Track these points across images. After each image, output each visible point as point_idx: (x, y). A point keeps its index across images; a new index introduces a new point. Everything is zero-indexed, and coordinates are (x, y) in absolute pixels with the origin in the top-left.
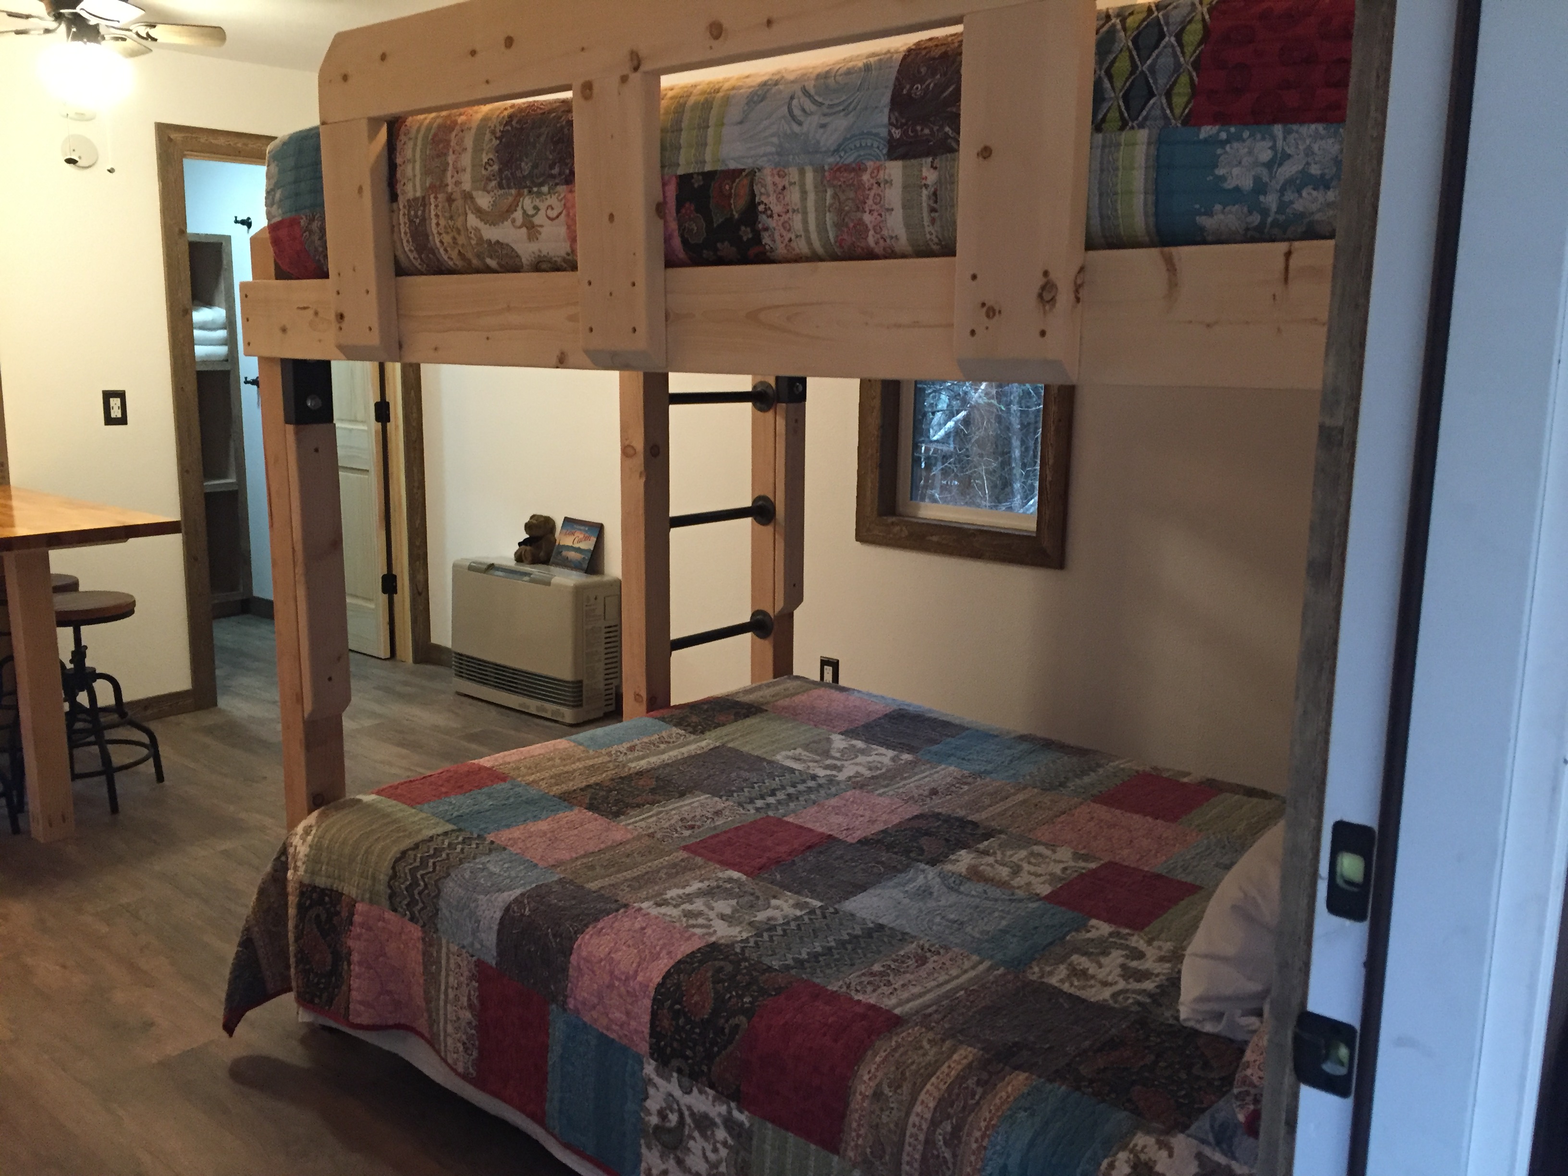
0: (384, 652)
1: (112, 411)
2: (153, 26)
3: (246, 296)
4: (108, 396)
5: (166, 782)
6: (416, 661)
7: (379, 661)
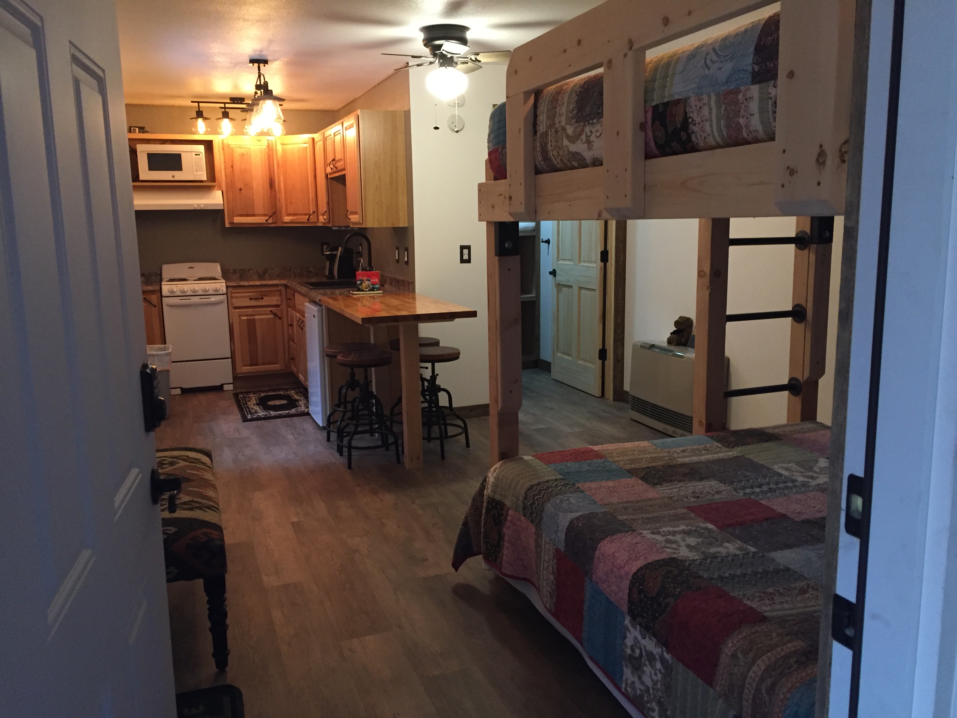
0: (598, 393)
1: (464, 256)
2: (478, 54)
3: (480, 190)
4: (462, 248)
5: (471, 448)
6: (614, 400)
7: (595, 398)
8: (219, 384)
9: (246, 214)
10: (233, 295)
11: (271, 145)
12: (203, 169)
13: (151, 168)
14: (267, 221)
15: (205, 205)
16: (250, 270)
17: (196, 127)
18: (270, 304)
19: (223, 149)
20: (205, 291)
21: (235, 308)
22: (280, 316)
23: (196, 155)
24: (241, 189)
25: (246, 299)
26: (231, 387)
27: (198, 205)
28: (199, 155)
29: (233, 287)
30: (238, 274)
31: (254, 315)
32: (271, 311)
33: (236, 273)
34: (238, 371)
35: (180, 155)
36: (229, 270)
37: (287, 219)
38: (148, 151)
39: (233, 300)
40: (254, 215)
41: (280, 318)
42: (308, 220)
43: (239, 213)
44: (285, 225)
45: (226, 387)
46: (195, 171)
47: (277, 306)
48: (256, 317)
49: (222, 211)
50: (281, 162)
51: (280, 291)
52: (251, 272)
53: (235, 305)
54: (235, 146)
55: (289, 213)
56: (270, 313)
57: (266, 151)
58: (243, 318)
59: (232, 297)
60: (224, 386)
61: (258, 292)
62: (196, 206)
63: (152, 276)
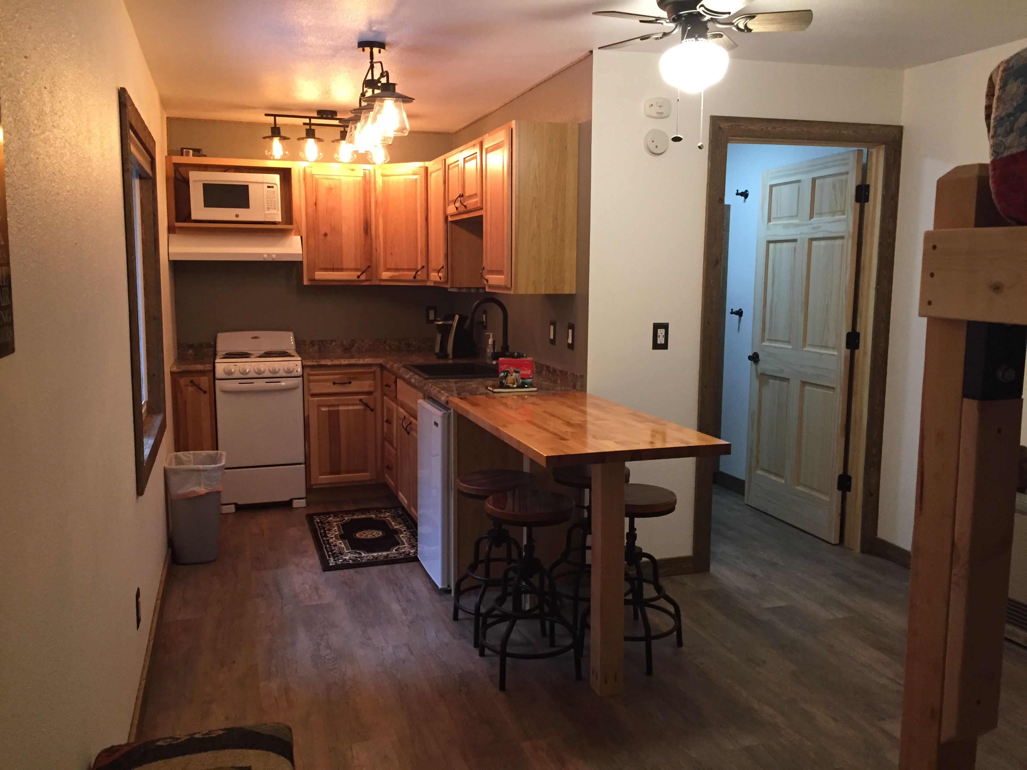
0: (834, 538)
1: (658, 339)
3: (934, 247)
4: (657, 327)
6: (863, 551)
7: (830, 545)
8: (287, 499)
9: (332, 267)
10: (311, 377)
11: (367, 177)
12: (276, 207)
13: (207, 204)
14: (358, 277)
15: (277, 255)
16: (332, 341)
17: (270, 149)
18: (360, 390)
19: (305, 179)
20: (274, 372)
21: (314, 395)
22: (372, 407)
23: (268, 187)
24: (326, 235)
25: (328, 384)
26: (302, 503)
27: (269, 255)
28: (273, 187)
29: (312, 367)
30: (316, 347)
31: (338, 405)
32: (361, 400)
33: (314, 345)
34: (313, 482)
35: (247, 186)
36: (305, 341)
37: (386, 275)
38: (205, 181)
39: (312, 385)
40: (341, 270)
41: (372, 410)
42: (415, 277)
43: (322, 267)
44: (383, 283)
45: (296, 504)
46: (266, 209)
47: (369, 393)
48: (341, 408)
49: (301, 263)
50: (380, 199)
51: (374, 372)
52: (334, 344)
53: (314, 391)
54: (321, 176)
55: (388, 267)
56: (359, 402)
57: (362, 184)
58: (323, 409)
59: (309, 381)
60: (294, 501)
61: (346, 373)
62: (265, 256)
63: (204, 348)
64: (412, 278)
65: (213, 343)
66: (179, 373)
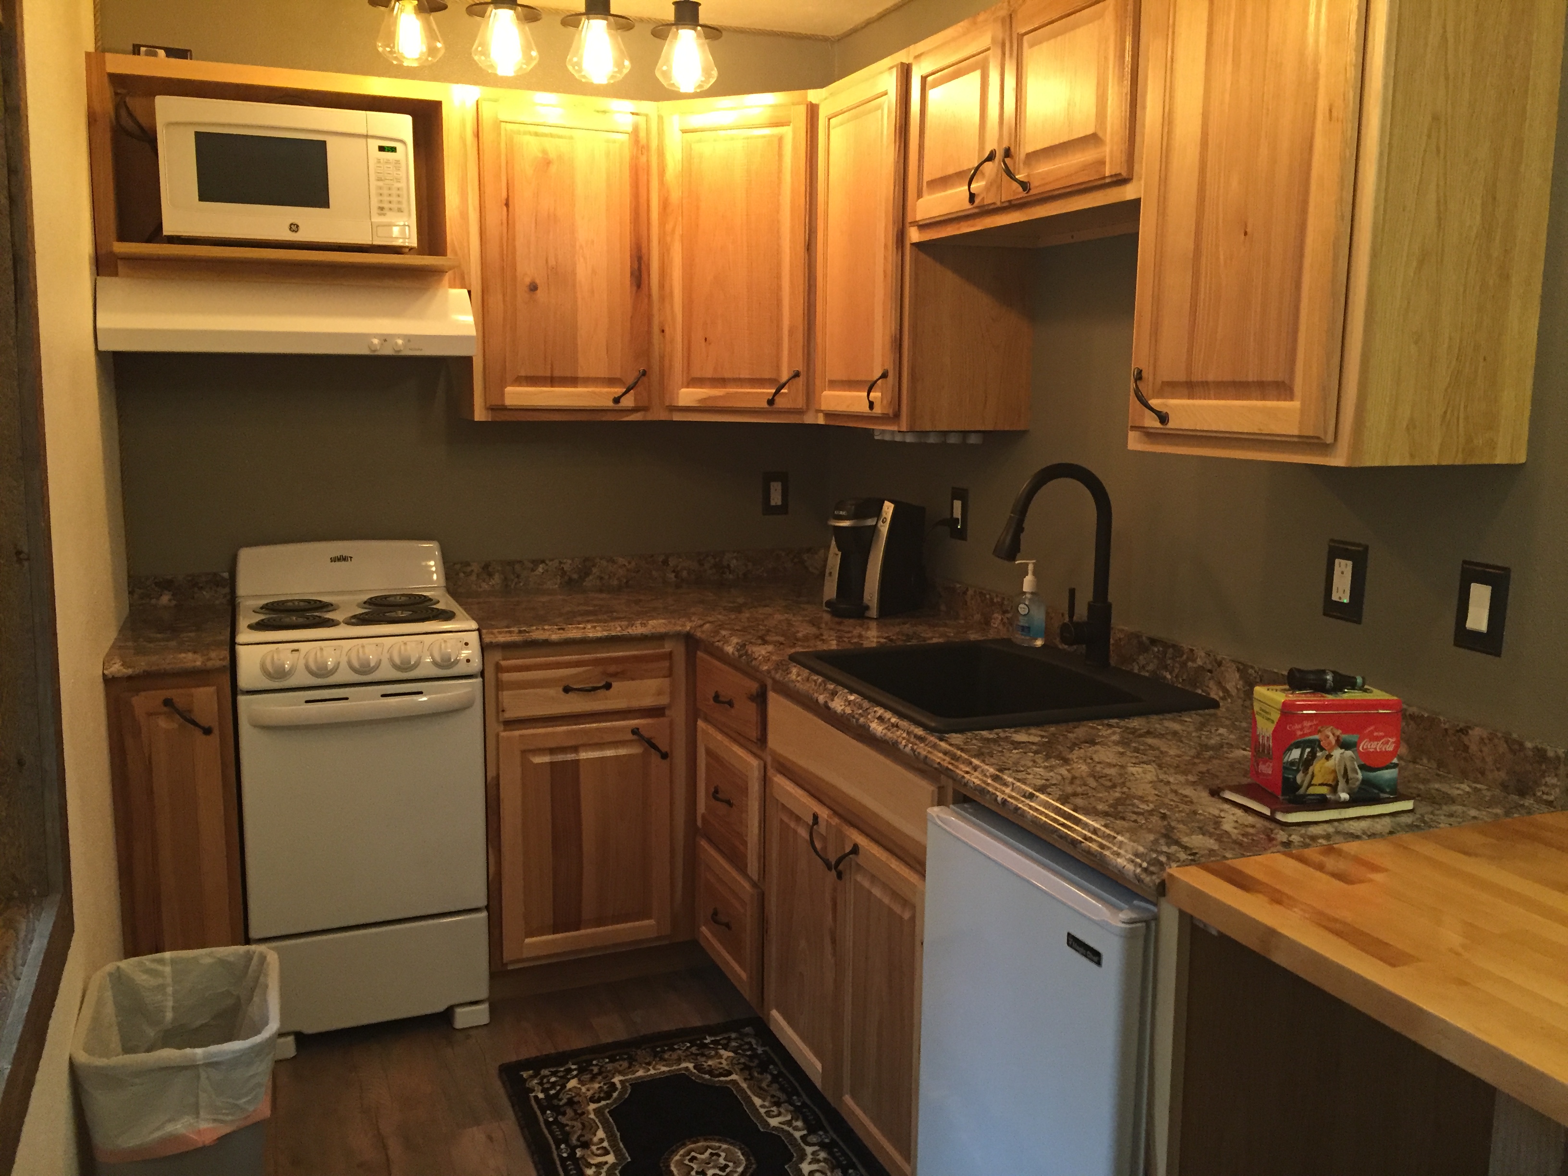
8: (440, 1008)
9: (548, 374)
10: (506, 677)
11: (642, 134)
12: (404, 206)
13: (207, 193)
14: (617, 400)
15: (408, 339)
16: (536, 563)
17: (390, 38)
18: (635, 704)
19: (477, 135)
20: (405, 666)
21: (510, 724)
22: (664, 748)
23: (382, 149)
24: (533, 288)
25: (552, 692)
26: (479, 1015)
27: (385, 339)
28: (393, 150)
29: (506, 647)
30: (497, 579)
31: (575, 749)
32: (635, 731)
33: (491, 575)
34: (508, 955)
35: (322, 146)
36: (468, 565)
37: (688, 396)
38: (199, 124)
39: (506, 696)
40: (573, 381)
41: (664, 756)
42: (771, 402)
43: (523, 373)
44: (677, 417)
45: (464, 1018)
46: (374, 210)
47: (656, 712)
48: (583, 755)
49: (467, 361)
50: (675, 195)
51: (670, 656)
52: (540, 569)
53: (510, 714)
54: (523, 128)
55: (698, 374)
56: (630, 737)
57: (627, 154)
58: (537, 760)
59: (500, 686)
60: (459, 1011)
61: (596, 662)
62: (376, 341)
63: (201, 588)
64: (765, 405)
65: (226, 575)
66: (130, 678)
